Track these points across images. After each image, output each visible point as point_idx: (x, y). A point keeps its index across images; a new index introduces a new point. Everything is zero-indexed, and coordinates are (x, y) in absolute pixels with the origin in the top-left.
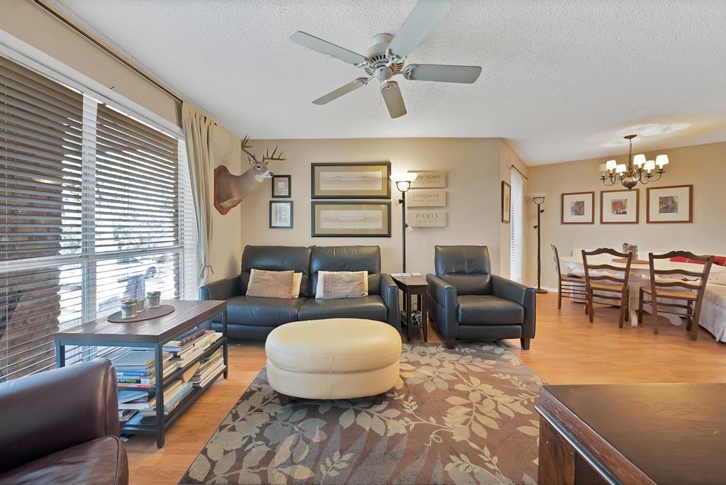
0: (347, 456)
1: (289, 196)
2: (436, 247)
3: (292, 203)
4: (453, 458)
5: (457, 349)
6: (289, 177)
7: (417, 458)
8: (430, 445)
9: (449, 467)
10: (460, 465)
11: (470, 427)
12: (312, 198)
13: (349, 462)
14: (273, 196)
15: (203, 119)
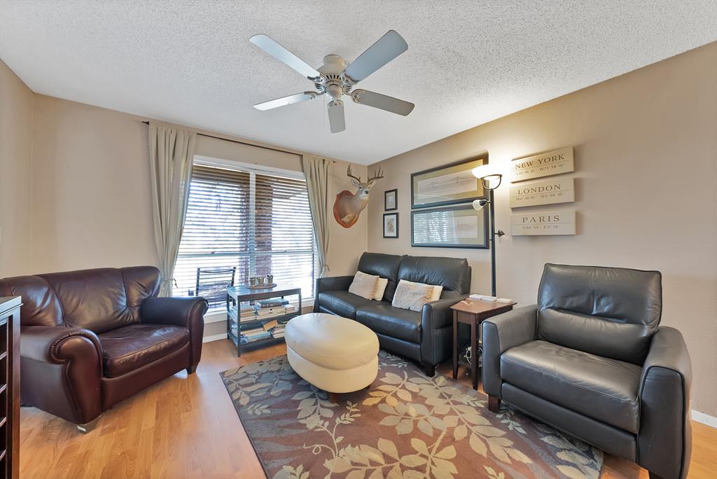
0: (268, 411)
1: (396, 209)
2: (547, 266)
3: (397, 214)
4: (300, 468)
5: (499, 416)
6: (396, 191)
7: (286, 445)
8: (306, 448)
9: (290, 469)
10: (295, 475)
11: (352, 470)
12: (412, 209)
13: (262, 414)
14: (386, 210)
15: (322, 162)
